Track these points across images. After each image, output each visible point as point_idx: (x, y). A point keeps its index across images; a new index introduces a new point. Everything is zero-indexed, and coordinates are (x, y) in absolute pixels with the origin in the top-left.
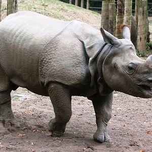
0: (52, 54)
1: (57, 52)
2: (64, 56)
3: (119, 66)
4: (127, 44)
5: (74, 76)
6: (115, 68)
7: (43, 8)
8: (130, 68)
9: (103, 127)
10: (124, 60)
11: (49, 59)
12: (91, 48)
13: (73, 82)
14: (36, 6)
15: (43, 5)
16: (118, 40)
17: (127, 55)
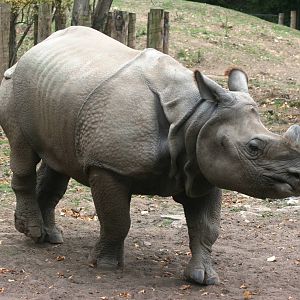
0: (98, 113)
1: (108, 110)
2: (119, 119)
3: (232, 142)
4: (245, 101)
5: (135, 157)
6: (222, 146)
7: (223, 32)
8: (253, 148)
9: (202, 255)
10: (240, 133)
11: (93, 123)
12: (173, 105)
13: (133, 170)
14: (208, 29)
15: (223, 26)
16: (229, 94)
17: (247, 121)
